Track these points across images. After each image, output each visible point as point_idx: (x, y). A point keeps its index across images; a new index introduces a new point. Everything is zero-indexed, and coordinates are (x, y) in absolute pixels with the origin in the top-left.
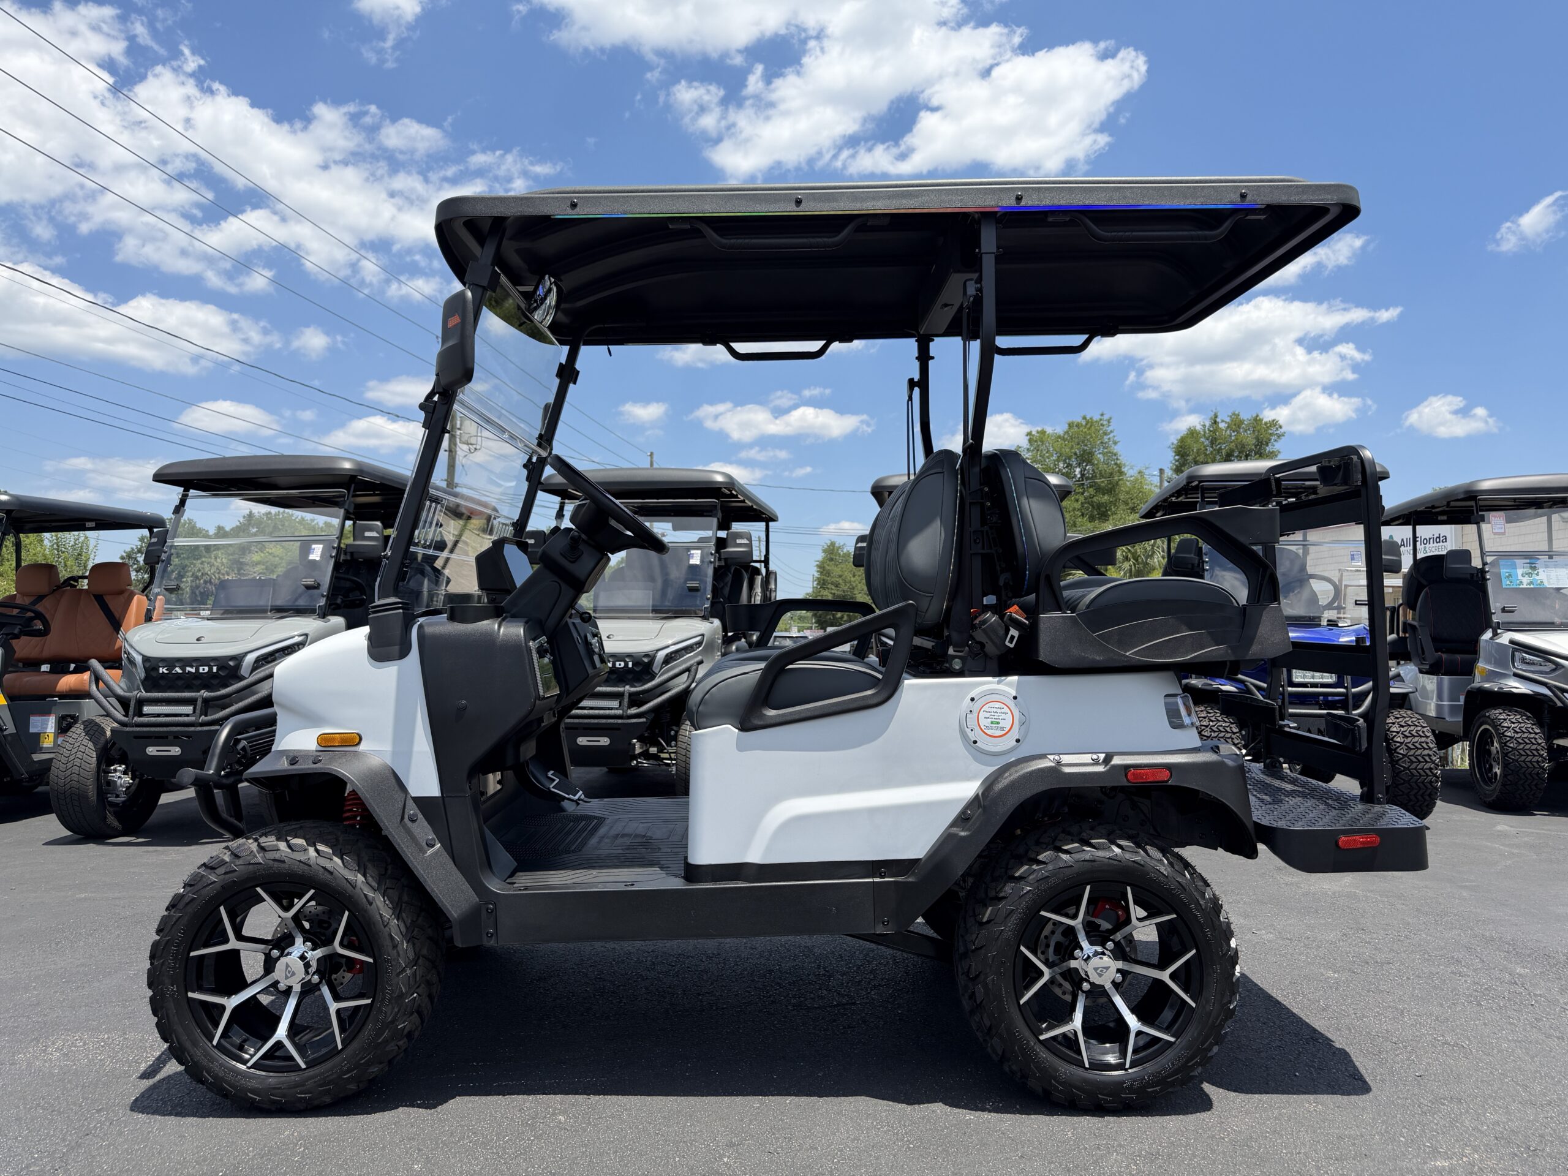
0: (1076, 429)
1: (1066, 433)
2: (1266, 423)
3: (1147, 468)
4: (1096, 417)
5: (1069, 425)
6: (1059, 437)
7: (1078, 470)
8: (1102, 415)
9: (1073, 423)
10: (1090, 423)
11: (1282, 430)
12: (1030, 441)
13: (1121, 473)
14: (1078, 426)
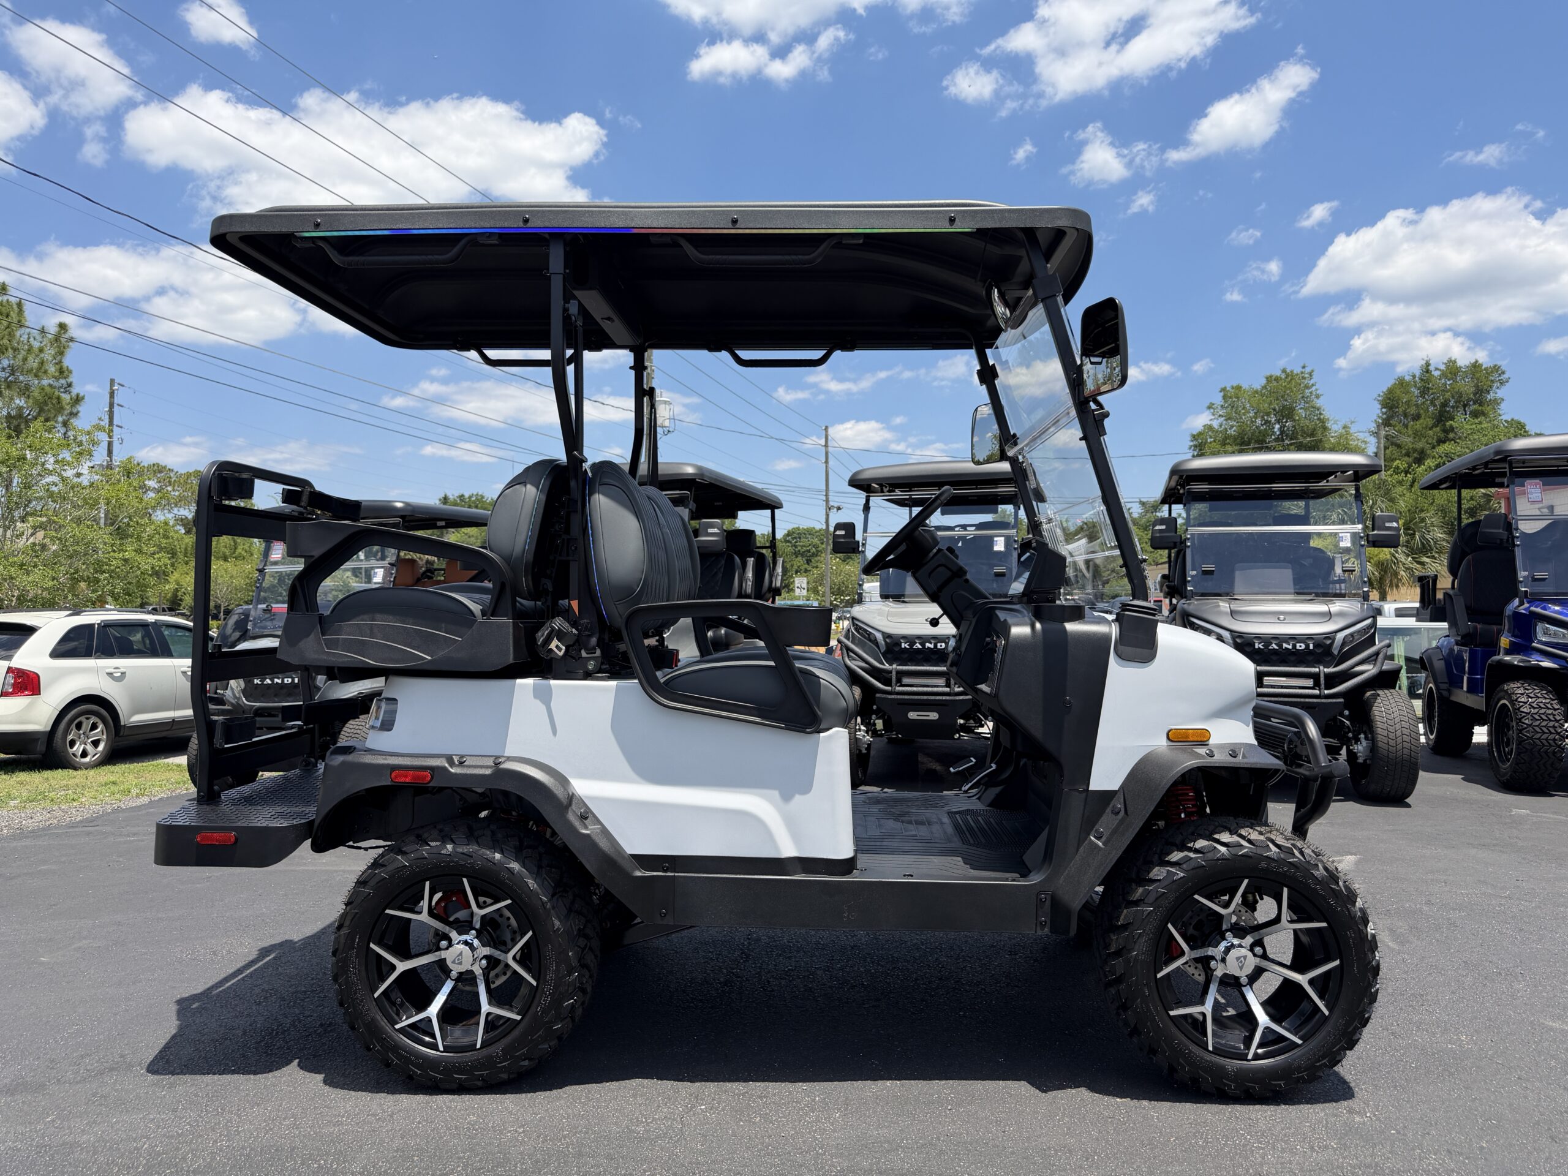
0: (1275, 384)
1: (1264, 387)
2: (1486, 369)
3: (1352, 422)
4: (1297, 370)
5: (1267, 378)
6: (1256, 392)
7: (1277, 426)
8: (1304, 367)
9: (1271, 377)
10: (1289, 376)
11: (1505, 376)
12: (1224, 397)
13: (1325, 428)
14: (1277, 379)
